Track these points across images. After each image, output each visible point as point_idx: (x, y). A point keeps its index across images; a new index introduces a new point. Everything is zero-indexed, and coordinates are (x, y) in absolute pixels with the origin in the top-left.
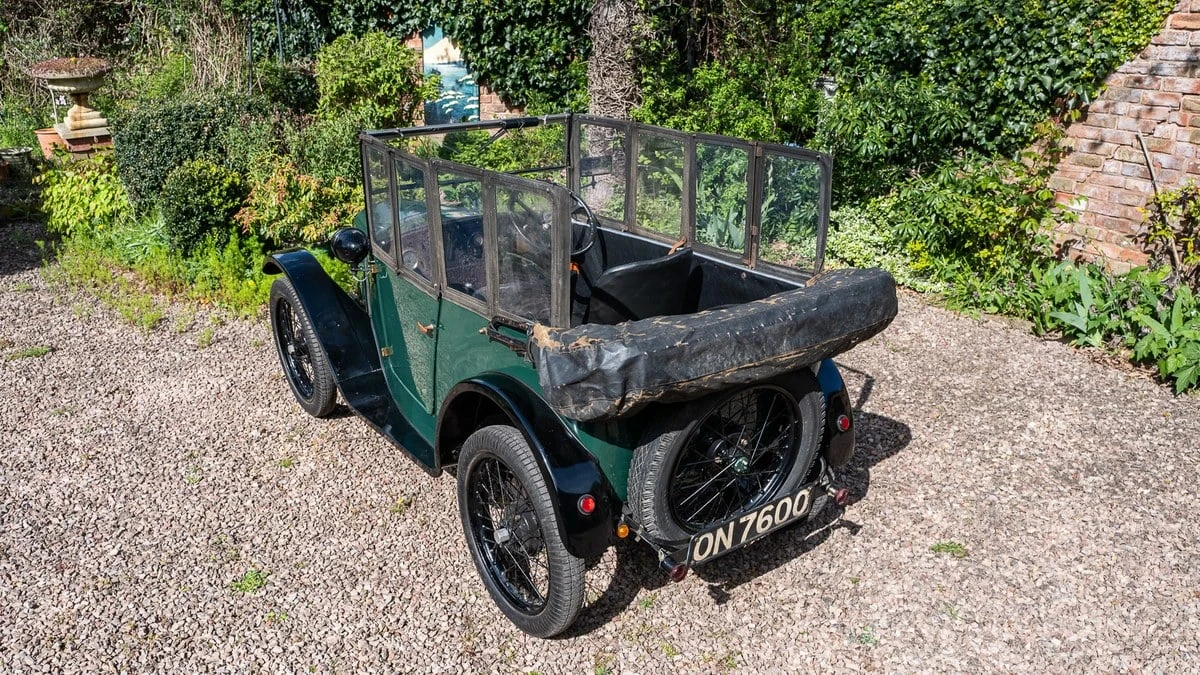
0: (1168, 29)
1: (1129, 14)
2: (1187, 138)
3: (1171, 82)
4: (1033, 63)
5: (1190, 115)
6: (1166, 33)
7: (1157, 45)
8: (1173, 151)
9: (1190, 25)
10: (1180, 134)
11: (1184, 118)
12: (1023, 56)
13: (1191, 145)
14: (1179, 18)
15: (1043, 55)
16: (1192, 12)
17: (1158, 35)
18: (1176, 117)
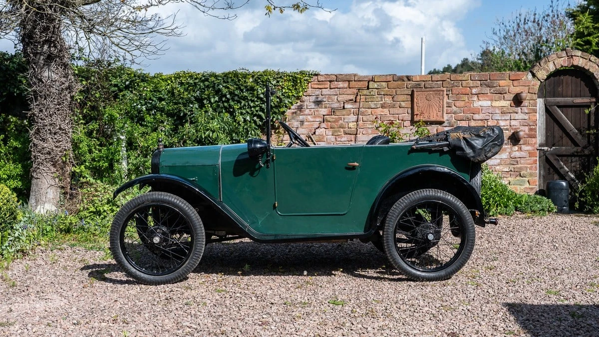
0: (310, 89)
1: (292, 83)
2: (331, 134)
3: (317, 111)
4: (251, 108)
5: (329, 123)
6: (310, 91)
7: (306, 96)
8: (325, 140)
9: (320, 87)
10: (327, 132)
11: (327, 125)
12: (247, 104)
13: (333, 136)
14: (314, 84)
15: (257, 103)
16: (318, 81)
17: (306, 91)
18: (323, 125)
